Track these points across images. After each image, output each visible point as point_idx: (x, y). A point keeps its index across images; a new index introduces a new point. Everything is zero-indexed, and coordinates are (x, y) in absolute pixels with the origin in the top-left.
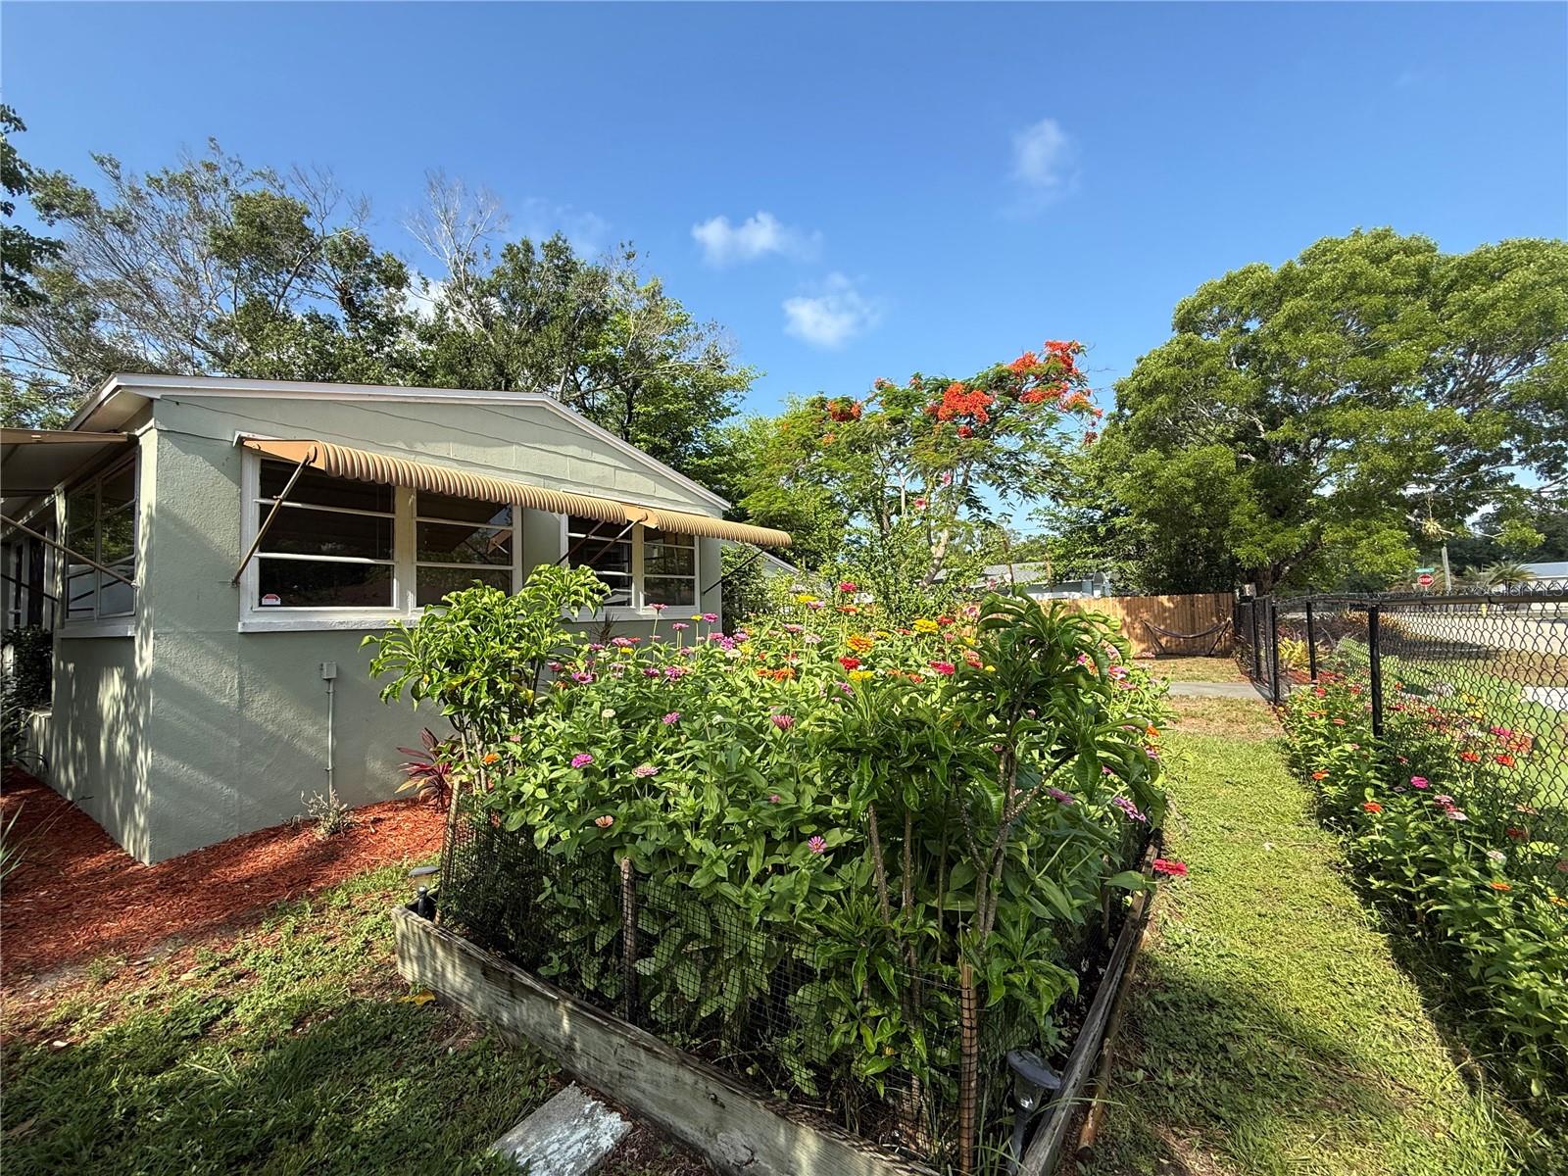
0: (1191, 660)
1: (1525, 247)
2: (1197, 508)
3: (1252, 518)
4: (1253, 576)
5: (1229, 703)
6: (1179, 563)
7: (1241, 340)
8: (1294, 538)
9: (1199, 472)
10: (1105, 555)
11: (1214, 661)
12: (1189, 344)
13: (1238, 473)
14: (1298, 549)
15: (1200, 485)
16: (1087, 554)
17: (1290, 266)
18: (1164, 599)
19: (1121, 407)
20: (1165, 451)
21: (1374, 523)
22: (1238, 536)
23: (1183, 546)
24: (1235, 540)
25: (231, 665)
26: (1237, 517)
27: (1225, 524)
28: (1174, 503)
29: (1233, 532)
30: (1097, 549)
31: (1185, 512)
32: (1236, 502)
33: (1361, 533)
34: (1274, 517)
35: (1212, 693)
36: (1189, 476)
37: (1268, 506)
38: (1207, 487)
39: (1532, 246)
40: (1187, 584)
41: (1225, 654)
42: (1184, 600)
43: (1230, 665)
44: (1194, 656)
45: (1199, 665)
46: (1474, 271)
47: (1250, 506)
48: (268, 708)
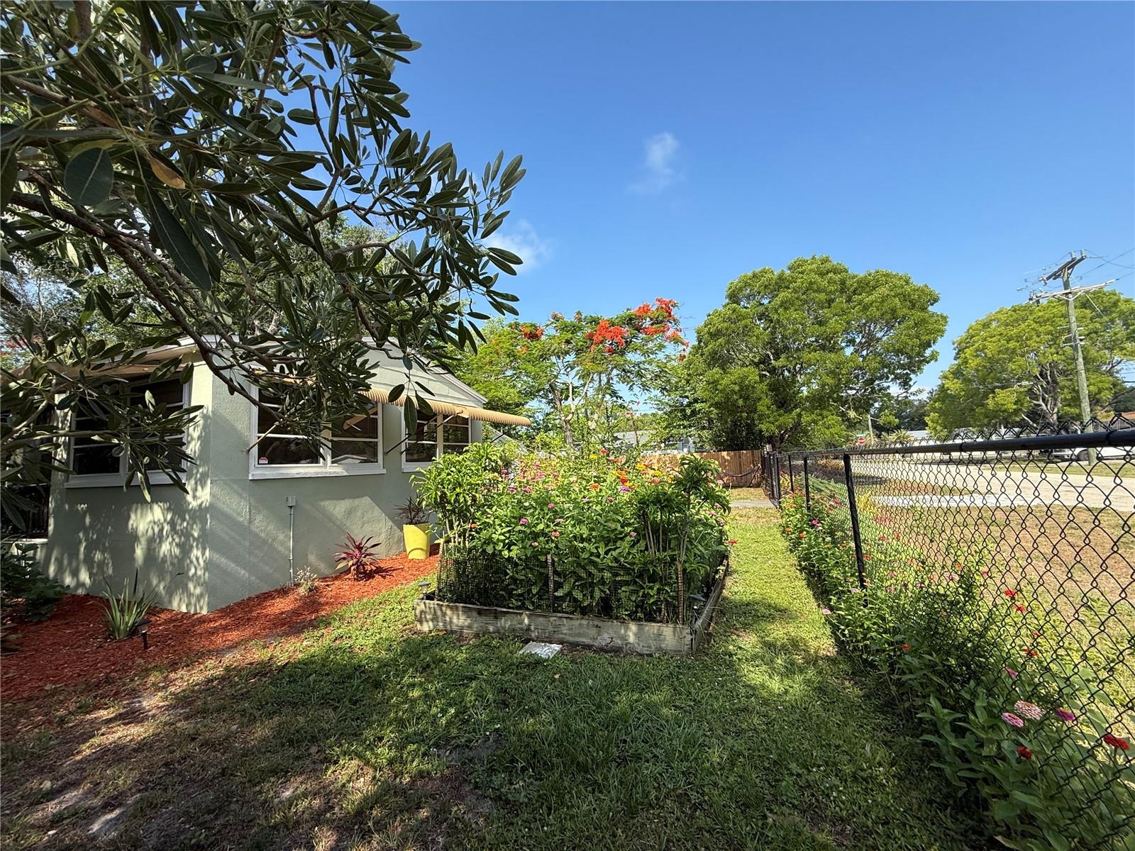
0: (740, 489)
1: (884, 275)
2: (741, 402)
3: (768, 408)
4: (770, 440)
5: (757, 510)
6: (733, 432)
7: (761, 309)
8: (789, 419)
9: (741, 382)
10: (690, 427)
11: (752, 490)
12: (734, 311)
13: (761, 382)
14: (791, 426)
15: (741, 389)
16: (680, 425)
17: (783, 272)
18: (724, 454)
19: (700, 342)
20: (723, 369)
21: (825, 413)
22: (761, 417)
23: (734, 423)
24: (760, 420)
25: (245, 499)
26: (761, 407)
27: (755, 411)
28: (728, 398)
29: (759, 416)
30: (686, 423)
31: (734, 404)
32: (760, 399)
33: (820, 417)
34: (779, 407)
35: (750, 505)
36: (735, 384)
37: (776, 401)
38: (745, 390)
39: (887, 275)
40: (737, 445)
41: (758, 486)
42: (735, 454)
43: (760, 491)
44: (741, 487)
45: (744, 491)
46: (865, 286)
47: (767, 401)
48: (262, 524)
